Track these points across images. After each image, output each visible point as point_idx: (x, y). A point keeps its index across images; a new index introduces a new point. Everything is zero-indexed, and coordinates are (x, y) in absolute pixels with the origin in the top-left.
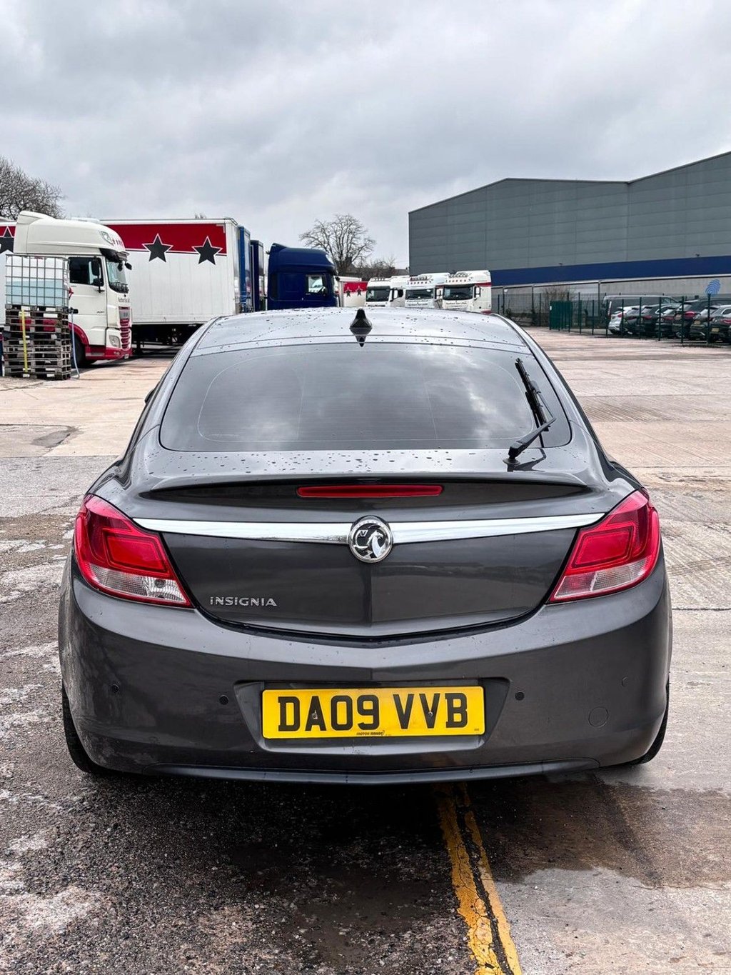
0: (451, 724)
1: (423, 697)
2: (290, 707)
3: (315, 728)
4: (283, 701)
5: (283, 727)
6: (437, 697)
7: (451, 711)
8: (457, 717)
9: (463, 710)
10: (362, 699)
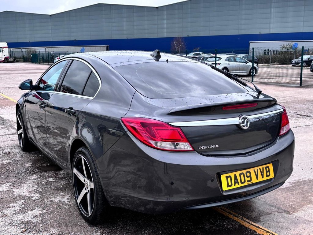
0: (267, 176)
1: (260, 169)
2: (229, 179)
3: (237, 184)
4: (227, 177)
5: (228, 186)
6: (263, 168)
7: (267, 172)
8: (268, 174)
9: (269, 171)
10: (247, 173)
